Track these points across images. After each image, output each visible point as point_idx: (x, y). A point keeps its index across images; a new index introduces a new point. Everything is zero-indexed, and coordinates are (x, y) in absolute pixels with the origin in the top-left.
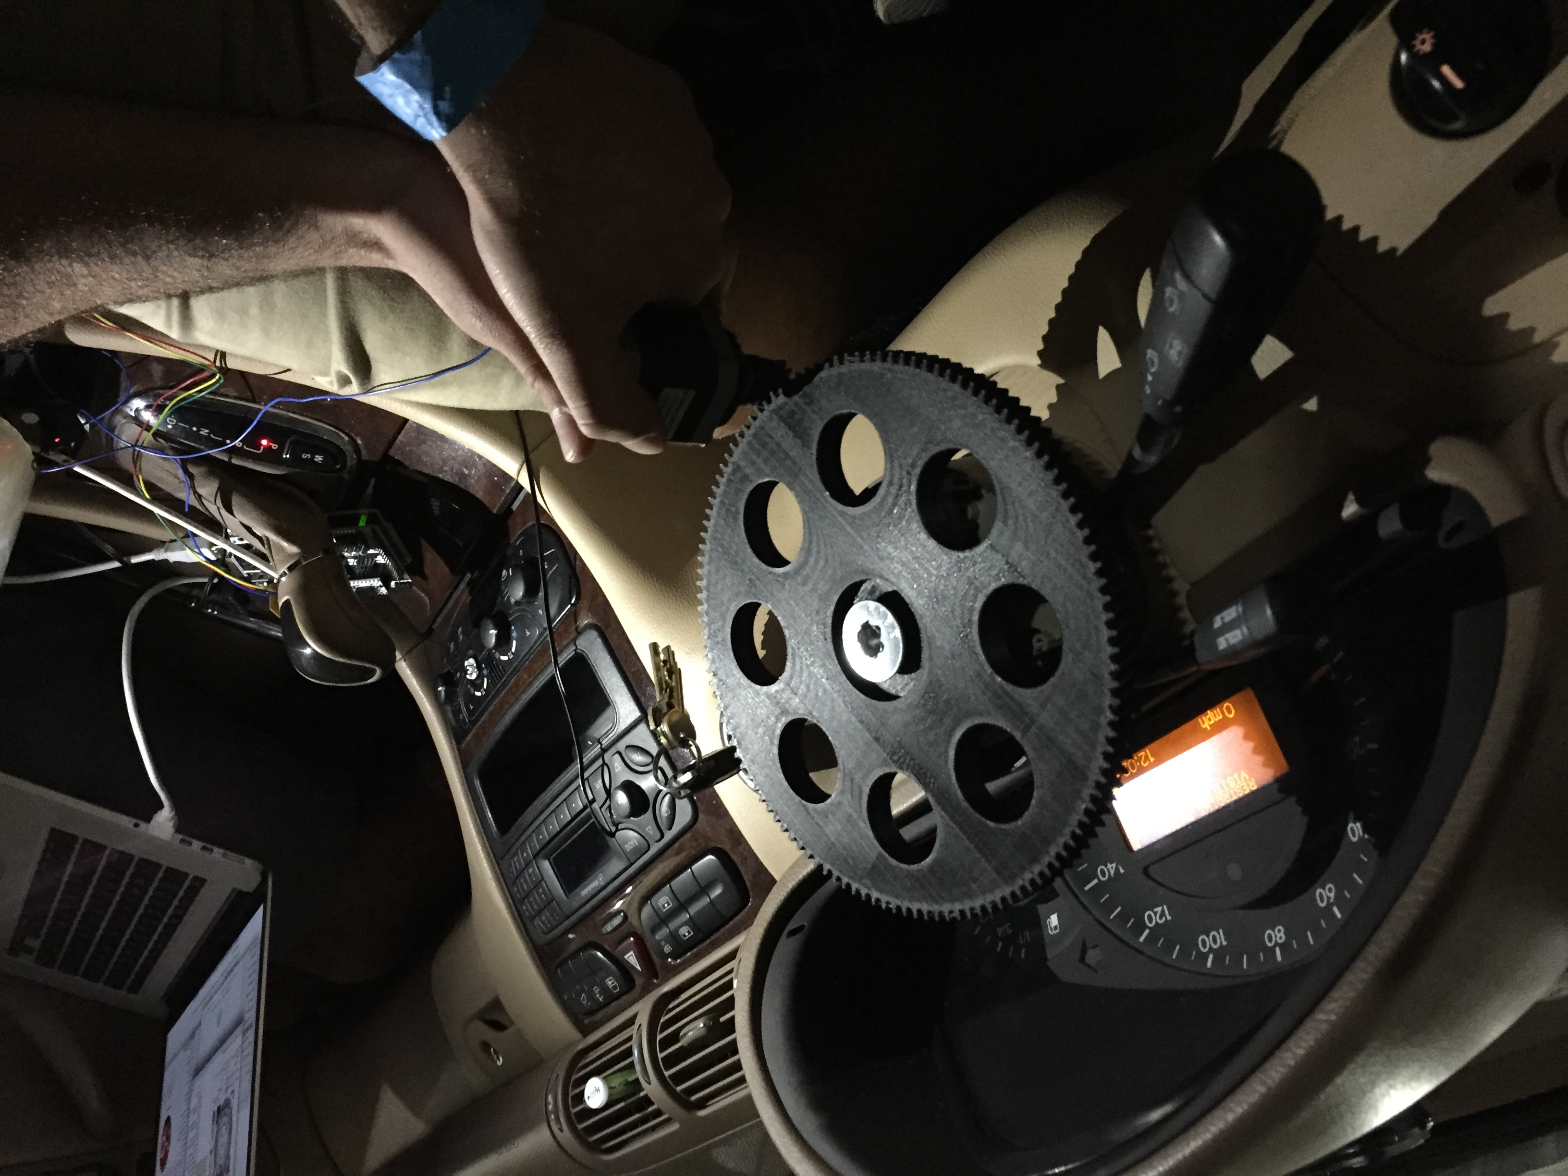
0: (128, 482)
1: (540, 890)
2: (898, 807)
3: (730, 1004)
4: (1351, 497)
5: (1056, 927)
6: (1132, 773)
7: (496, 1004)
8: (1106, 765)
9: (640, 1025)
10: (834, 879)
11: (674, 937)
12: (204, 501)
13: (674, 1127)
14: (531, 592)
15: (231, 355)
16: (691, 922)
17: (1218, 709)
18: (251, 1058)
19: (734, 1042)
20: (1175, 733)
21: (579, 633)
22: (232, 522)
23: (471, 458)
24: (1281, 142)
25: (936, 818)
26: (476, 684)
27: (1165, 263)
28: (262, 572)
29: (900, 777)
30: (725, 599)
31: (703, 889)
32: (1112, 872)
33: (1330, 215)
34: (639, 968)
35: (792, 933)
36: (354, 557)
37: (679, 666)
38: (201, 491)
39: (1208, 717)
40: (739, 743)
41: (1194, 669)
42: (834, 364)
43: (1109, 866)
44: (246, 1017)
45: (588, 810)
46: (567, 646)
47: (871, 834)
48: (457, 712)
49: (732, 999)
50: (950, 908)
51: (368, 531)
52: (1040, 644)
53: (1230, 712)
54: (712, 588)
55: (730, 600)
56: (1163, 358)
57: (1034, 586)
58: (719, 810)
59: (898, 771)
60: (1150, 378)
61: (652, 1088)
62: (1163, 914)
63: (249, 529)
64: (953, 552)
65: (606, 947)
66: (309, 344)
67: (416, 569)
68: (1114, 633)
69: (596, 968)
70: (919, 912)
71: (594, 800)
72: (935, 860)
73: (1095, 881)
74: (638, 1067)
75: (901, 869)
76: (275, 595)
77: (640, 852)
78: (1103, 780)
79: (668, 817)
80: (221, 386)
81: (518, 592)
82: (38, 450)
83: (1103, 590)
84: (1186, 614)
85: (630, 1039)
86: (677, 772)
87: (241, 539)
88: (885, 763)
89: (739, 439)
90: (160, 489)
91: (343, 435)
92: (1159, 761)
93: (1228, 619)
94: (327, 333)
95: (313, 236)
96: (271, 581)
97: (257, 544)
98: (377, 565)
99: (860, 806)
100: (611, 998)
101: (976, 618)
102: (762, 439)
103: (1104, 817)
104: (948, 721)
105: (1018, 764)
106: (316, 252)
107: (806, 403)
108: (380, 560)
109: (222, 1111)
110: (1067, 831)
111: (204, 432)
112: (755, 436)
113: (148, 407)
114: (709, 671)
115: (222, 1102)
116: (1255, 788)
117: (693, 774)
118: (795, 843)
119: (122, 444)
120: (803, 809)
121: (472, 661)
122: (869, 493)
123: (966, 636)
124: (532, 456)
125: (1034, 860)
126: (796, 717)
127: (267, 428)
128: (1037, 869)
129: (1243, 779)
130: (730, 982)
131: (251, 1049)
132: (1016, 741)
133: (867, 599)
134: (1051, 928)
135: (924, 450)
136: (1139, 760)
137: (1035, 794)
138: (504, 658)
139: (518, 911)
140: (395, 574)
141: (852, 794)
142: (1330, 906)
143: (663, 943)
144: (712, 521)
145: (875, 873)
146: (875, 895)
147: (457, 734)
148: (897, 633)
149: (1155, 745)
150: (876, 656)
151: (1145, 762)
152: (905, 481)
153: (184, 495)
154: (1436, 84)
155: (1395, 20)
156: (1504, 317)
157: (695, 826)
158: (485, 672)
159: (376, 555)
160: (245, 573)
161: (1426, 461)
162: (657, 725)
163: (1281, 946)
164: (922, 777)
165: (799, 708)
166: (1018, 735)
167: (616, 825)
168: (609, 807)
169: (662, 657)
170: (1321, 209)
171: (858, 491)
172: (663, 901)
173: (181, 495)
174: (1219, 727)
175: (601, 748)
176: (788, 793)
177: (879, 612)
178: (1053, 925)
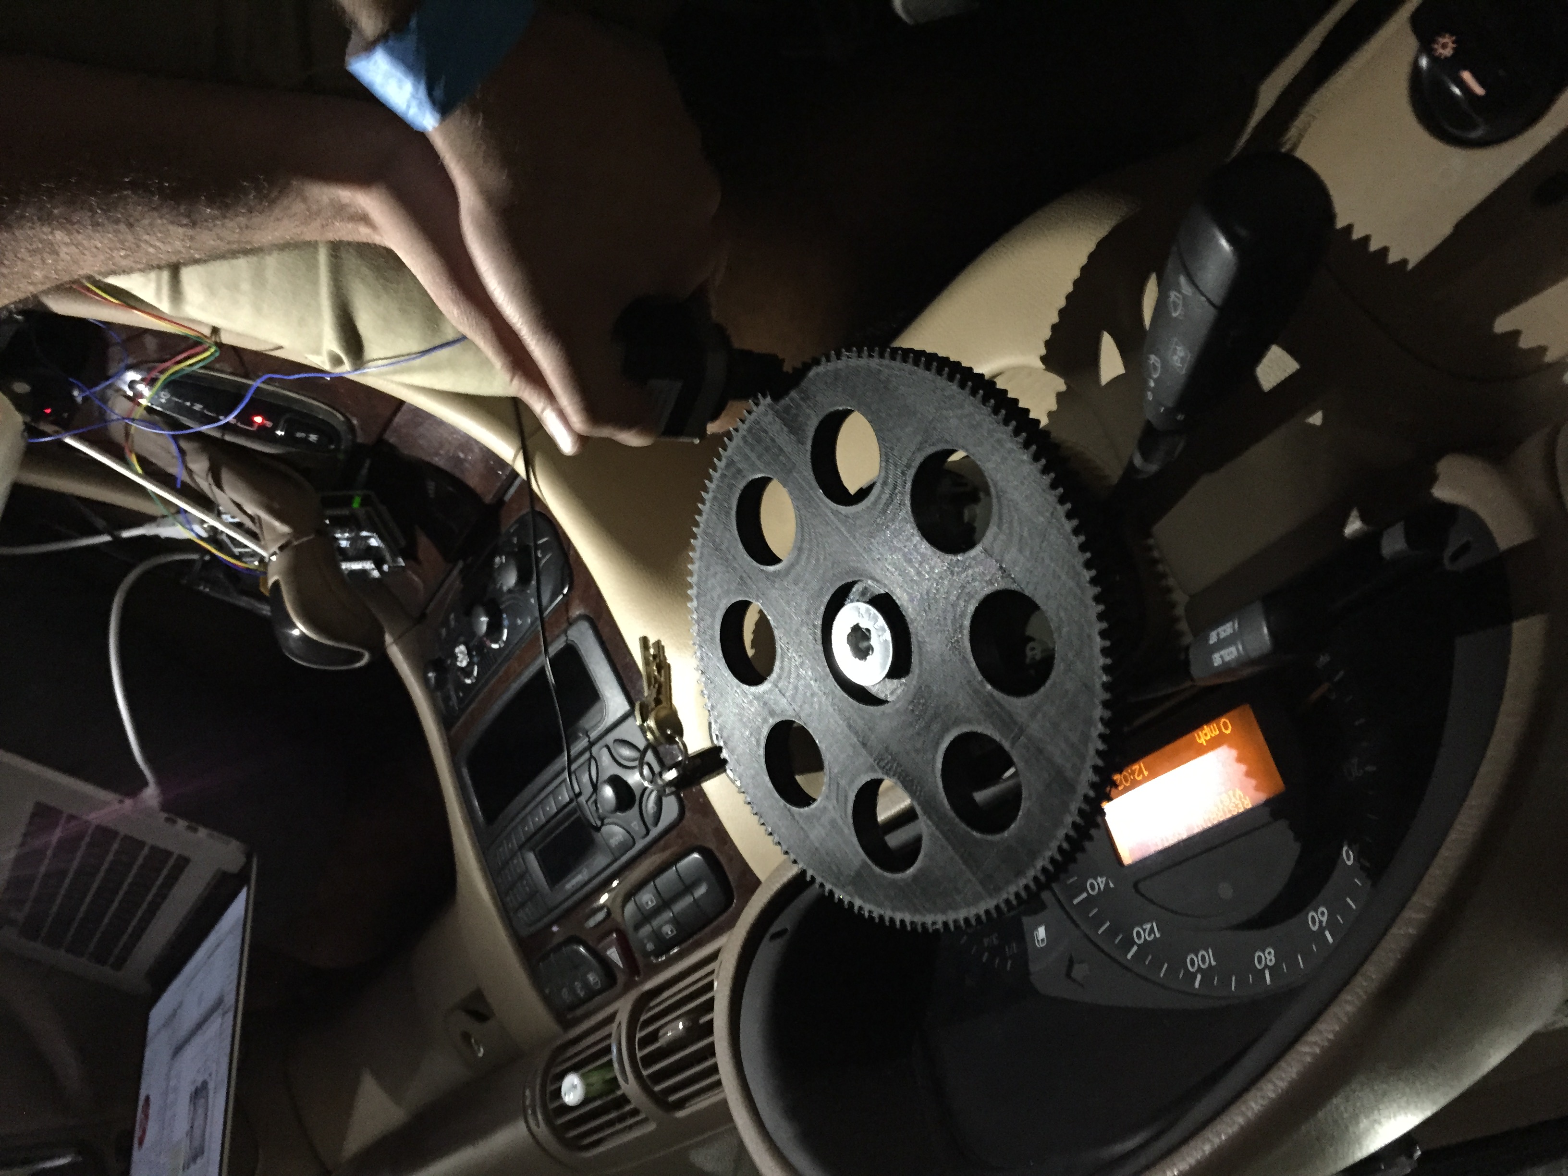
0: (120, 456)
1: (525, 882)
2: (883, 814)
3: (709, 1006)
4: (1355, 513)
5: (1043, 940)
6: (1125, 786)
7: (478, 995)
8: (1096, 779)
9: (620, 1023)
10: (817, 885)
11: (657, 935)
12: (196, 477)
13: (651, 1127)
14: (523, 579)
15: (226, 330)
16: (675, 921)
17: (1215, 725)
18: (229, 1039)
19: (712, 1045)
20: (1168, 748)
21: (571, 623)
22: (223, 498)
23: (468, 443)
24: (1295, 146)
25: (923, 826)
26: (467, 672)
27: (1170, 265)
28: (254, 551)
29: (887, 783)
30: (715, 596)
31: (688, 888)
32: (1102, 887)
33: (1340, 224)
34: (621, 966)
35: (774, 937)
36: (347, 539)
37: (668, 661)
38: (193, 466)
39: (1204, 732)
40: (725, 743)
41: (1188, 684)
42: (832, 359)
43: (1099, 879)
44: (226, 999)
45: (574, 804)
46: (558, 636)
47: (855, 840)
48: (447, 699)
49: (712, 1000)
50: (934, 919)
51: (361, 514)
52: (1034, 652)
53: (1226, 728)
54: (702, 584)
55: (719, 597)
56: (1165, 363)
57: (1027, 593)
58: (706, 808)
59: (885, 777)
60: (1152, 384)
61: (629, 1087)
62: (1152, 930)
63: (239, 506)
64: (946, 556)
65: (590, 943)
66: (302, 322)
67: (409, 554)
68: (1108, 643)
69: (577, 963)
70: (902, 922)
71: (580, 794)
72: (920, 870)
73: (1084, 895)
74: (616, 1065)
75: (884, 878)
76: (265, 573)
77: (625, 847)
78: (1092, 794)
79: (655, 813)
80: (217, 360)
81: (511, 579)
82: (28, 419)
83: (1097, 599)
84: (1183, 626)
85: (609, 1036)
86: (665, 768)
87: (233, 517)
88: (872, 769)
89: (733, 433)
90: (152, 463)
91: (339, 415)
92: (1153, 775)
93: (1223, 635)
94: (318, 310)
95: (298, 207)
96: (262, 560)
97: (248, 523)
98: (370, 548)
99: (846, 814)
100: (592, 994)
101: (967, 623)
102: (757, 436)
103: (1093, 832)
104: (936, 727)
105: (1008, 774)
106: (302, 224)
107: (802, 399)
108: (374, 542)
109: (200, 1093)
110: (1054, 845)
111: (198, 407)
112: (750, 430)
113: (143, 380)
114: (697, 669)
115: (199, 1084)
116: (1250, 806)
117: (678, 771)
118: (779, 847)
119: (115, 417)
120: (788, 813)
121: (462, 648)
122: (863, 493)
123: (957, 641)
124: (528, 443)
125: (1020, 873)
126: (784, 718)
127: (259, 404)
128: (1022, 882)
129: (1238, 797)
130: (711, 985)
131: (229, 1031)
132: (1005, 751)
133: (858, 601)
134: (1038, 941)
135: (919, 450)
136: (1133, 773)
137: (1023, 805)
138: (495, 646)
139: (502, 901)
140: (388, 557)
141: (837, 800)
142: (1322, 929)
143: (645, 941)
144: (705, 516)
145: (858, 881)
146: (858, 903)
147: (446, 721)
148: (888, 635)
149: (1149, 759)
150: (866, 659)
151: (1138, 776)
152: (899, 481)
153: (176, 470)
154: (1457, 91)
155: (1418, 22)
156: (1515, 335)
157: (681, 825)
158: (476, 659)
159: (368, 538)
160: (237, 551)
161: (1433, 479)
162: (644, 720)
163: (1271, 969)
164: (909, 784)
165: (786, 710)
166: (1006, 745)
167: (602, 820)
168: (596, 802)
169: (652, 651)
170: (1331, 216)
171: (852, 490)
172: (647, 898)
173: (173, 470)
174: (1214, 744)
175: (589, 741)
176: (773, 797)
177: (870, 614)
178: (1040, 938)
